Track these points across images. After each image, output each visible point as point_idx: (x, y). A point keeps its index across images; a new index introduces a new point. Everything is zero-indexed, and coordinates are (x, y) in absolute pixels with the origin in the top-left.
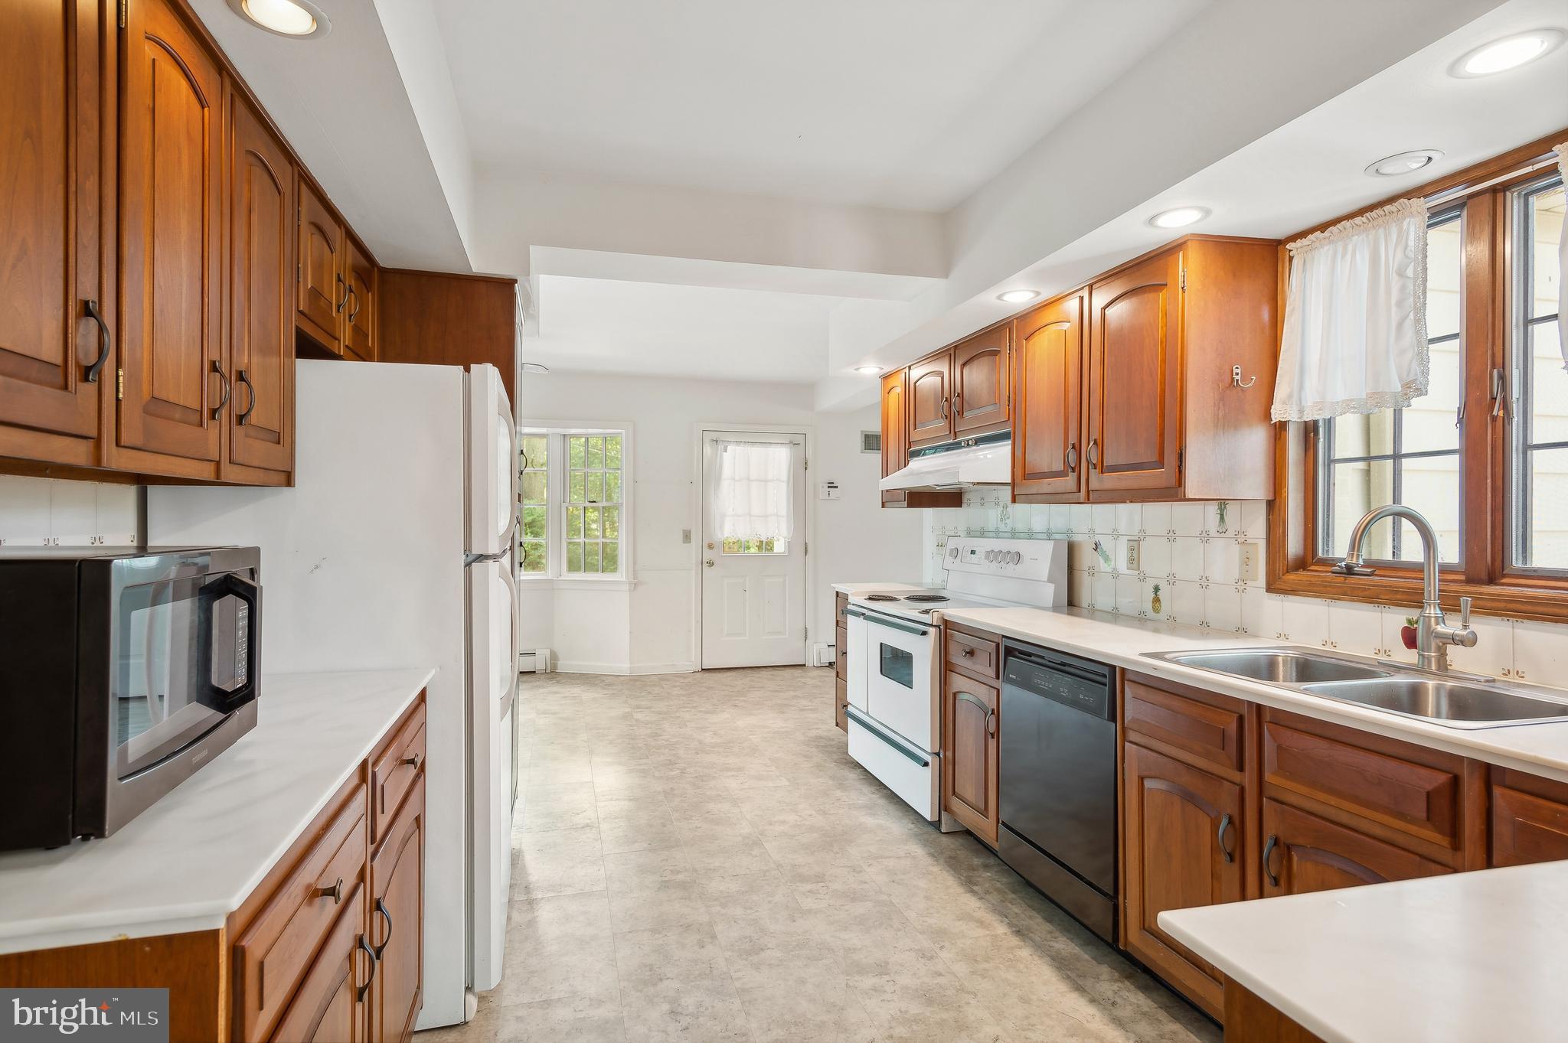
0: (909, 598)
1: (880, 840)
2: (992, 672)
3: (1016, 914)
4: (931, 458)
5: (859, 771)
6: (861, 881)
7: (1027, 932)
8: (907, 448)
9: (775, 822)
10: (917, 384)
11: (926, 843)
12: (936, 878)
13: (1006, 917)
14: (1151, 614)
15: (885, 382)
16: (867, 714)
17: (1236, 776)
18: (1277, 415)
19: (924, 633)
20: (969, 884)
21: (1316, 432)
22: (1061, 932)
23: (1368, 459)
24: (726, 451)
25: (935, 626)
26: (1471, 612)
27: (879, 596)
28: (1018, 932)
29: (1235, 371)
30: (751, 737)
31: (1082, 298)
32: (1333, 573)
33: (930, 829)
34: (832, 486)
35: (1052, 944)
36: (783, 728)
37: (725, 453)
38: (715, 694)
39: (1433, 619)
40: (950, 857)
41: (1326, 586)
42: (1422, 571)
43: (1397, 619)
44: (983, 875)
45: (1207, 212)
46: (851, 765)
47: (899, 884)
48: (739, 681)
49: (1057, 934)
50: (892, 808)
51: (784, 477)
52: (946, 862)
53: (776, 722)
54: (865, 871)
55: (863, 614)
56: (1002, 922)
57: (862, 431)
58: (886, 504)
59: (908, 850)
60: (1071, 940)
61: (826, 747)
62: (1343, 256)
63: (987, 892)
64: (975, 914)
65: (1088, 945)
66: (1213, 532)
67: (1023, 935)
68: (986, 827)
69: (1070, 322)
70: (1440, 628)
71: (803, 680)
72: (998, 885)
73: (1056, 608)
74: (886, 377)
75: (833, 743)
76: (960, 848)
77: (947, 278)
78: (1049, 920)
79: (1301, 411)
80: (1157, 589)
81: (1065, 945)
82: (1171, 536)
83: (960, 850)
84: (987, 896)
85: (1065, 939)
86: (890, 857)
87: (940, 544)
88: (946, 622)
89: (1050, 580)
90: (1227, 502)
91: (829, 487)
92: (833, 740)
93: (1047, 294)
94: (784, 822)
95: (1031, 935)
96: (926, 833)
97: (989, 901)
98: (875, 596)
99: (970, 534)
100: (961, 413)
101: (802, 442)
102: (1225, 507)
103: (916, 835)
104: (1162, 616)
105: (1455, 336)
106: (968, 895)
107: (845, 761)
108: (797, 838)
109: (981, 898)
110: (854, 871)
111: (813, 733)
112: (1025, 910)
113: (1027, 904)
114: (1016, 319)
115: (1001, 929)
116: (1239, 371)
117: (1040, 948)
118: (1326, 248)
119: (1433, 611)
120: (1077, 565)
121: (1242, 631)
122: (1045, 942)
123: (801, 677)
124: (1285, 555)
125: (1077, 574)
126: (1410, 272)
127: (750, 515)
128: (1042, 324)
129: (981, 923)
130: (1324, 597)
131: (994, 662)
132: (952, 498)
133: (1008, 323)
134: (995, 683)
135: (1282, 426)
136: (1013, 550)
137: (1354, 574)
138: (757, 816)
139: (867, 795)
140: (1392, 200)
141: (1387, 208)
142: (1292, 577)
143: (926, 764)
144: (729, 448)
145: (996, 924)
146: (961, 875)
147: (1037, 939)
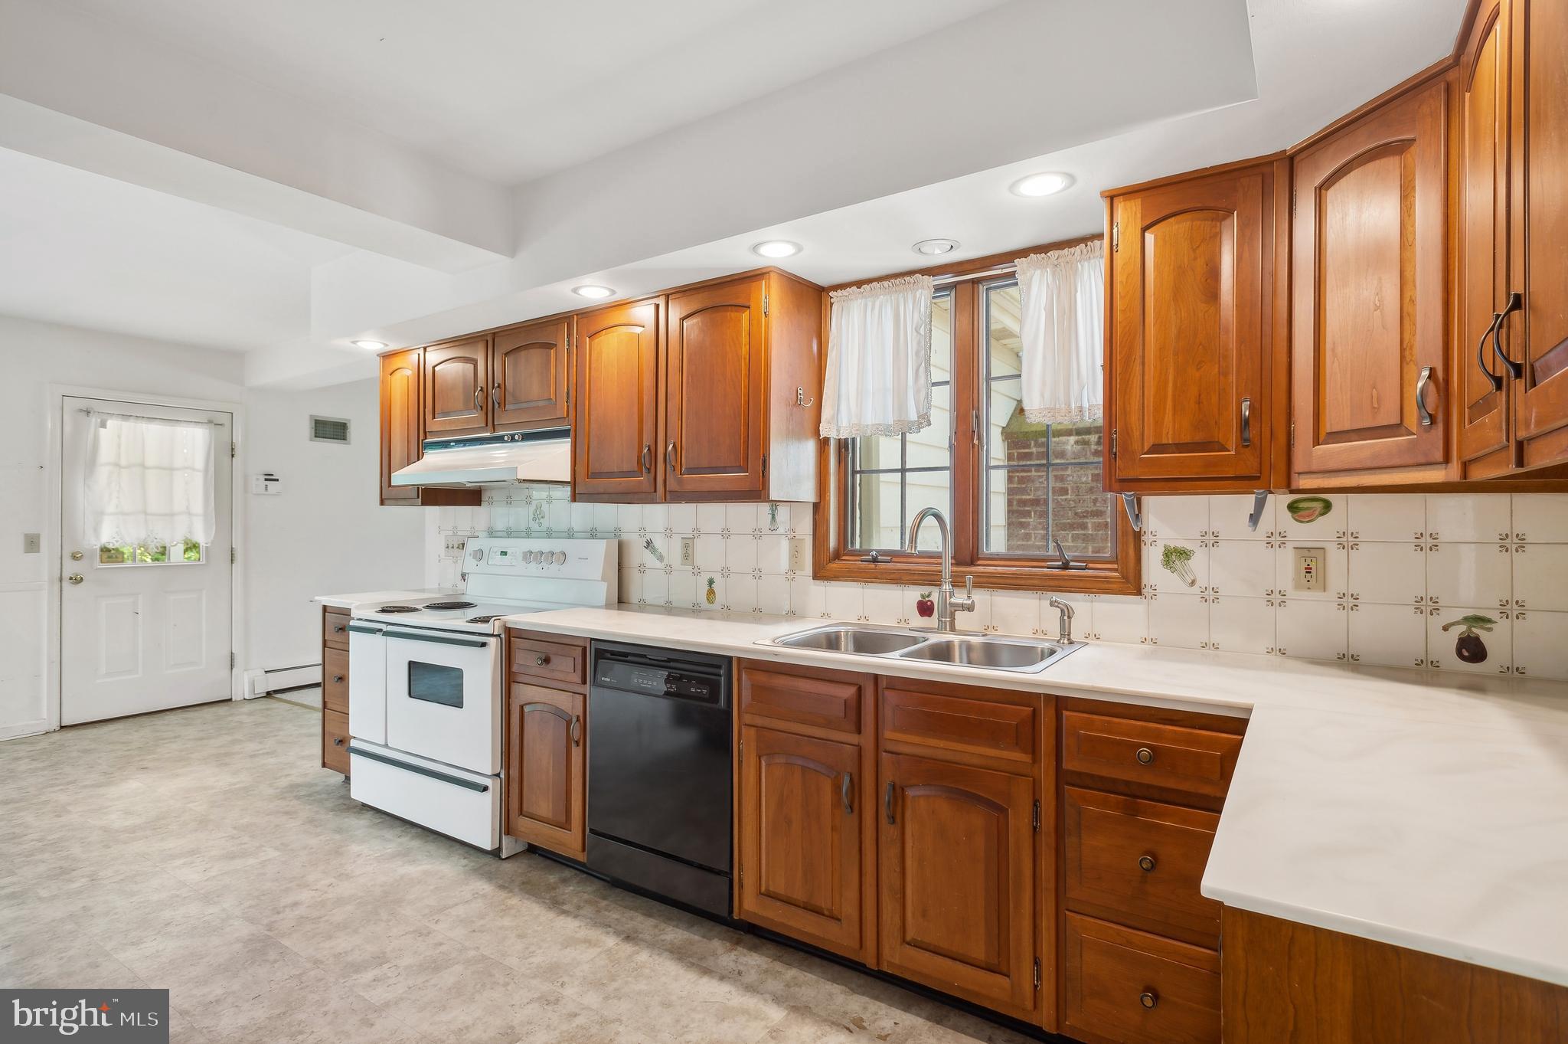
0: (428, 607)
1: (436, 888)
2: (577, 678)
3: (617, 919)
4: (457, 451)
5: (369, 815)
6: (436, 945)
7: (636, 935)
8: (421, 438)
9: (285, 907)
10: (437, 369)
11: (489, 877)
12: (519, 911)
13: (610, 927)
14: (705, 604)
15: (387, 361)
16: (386, 746)
17: (854, 739)
18: (823, 434)
19: (484, 645)
20: (556, 905)
21: (847, 449)
22: (665, 923)
23: (903, 471)
24: (103, 425)
25: (496, 636)
26: (973, 587)
27: (396, 607)
28: (628, 938)
29: (799, 391)
30: (190, 805)
31: (657, 307)
32: (862, 561)
33: (488, 859)
34: (270, 478)
35: (663, 937)
36: (235, 784)
37: (102, 430)
38: (99, 758)
39: (948, 593)
40: (523, 883)
41: (861, 572)
42: (940, 557)
43: (913, 595)
44: (566, 891)
45: (799, 249)
46: (355, 810)
47: (482, 932)
48: (137, 734)
49: (663, 926)
50: (432, 847)
51: (200, 464)
52: (521, 890)
53: (219, 779)
54: (434, 931)
55: (380, 630)
56: (608, 933)
57: (311, 416)
58: (386, 502)
59: (473, 889)
60: (677, 926)
61: (310, 795)
62: (873, 309)
63: (579, 908)
64: (578, 935)
65: (692, 926)
66: (765, 530)
67: (634, 939)
68: (570, 842)
69: (644, 327)
70: (953, 600)
71: (236, 718)
72: (586, 896)
73: (608, 606)
74: (387, 356)
75: (318, 788)
76: (530, 869)
77: (513, 257)
78: (649, 915)
79: (838, 431)
80: (711, 582)
81: (675, 934)
82: (726, 534)
83: (530, 872)
84: (582, 912)
85: (671, 928)
86: (456, 905)
87: (451, 546)
88: (509, 631)
89: (603, 579)
90: (778, 504)
91: (266, 480)
92: (316, 785)
93: (621, 295)
94: (295, 904)
95: (640, 936)
96: (485, 865)
97: (584, 916)
98: (390, 607)
99: (492, 533)
100: (503, 403)
101: (227, 423)
102: (776, 508)
103: (475, 871)
104: (716, 606)
105: (947, 383)
106: (562, 917)
107: (345, 807)
108: (326, 918)
109: (576, 917)
110: (421, 934)
111: (284, 782)
112: (624, 913)
113: (621, 906)
114: (577, 315)
115: (611, 941)
116: (801, 392)
117: (654, 945)
118: (860, 301)
119: (947, 587)
120: (625, 564)
121: (792, 615)
122: (657, 938)
123: (231, 715)
124: (828, 549)
125: (625, 571)
126: (922, 332)
127: (146, 513)
128: (611, 324)
129: (588, 942)
130: (860, 581)
131: (579, 667)
132: (471, 496)
133: (569, 317)
134: (580, 689)
135: (826, 440)
136: (557, 550)
137: (878, 562)
138: (250, 907)
139: (395, 841)
140: (911, 273)
141: (907, 279)
142: (835, 565)
143: (485, 789)
144: (110, 423)
145: (604, 938)
146: (545, 899)
147: (648, 937)
